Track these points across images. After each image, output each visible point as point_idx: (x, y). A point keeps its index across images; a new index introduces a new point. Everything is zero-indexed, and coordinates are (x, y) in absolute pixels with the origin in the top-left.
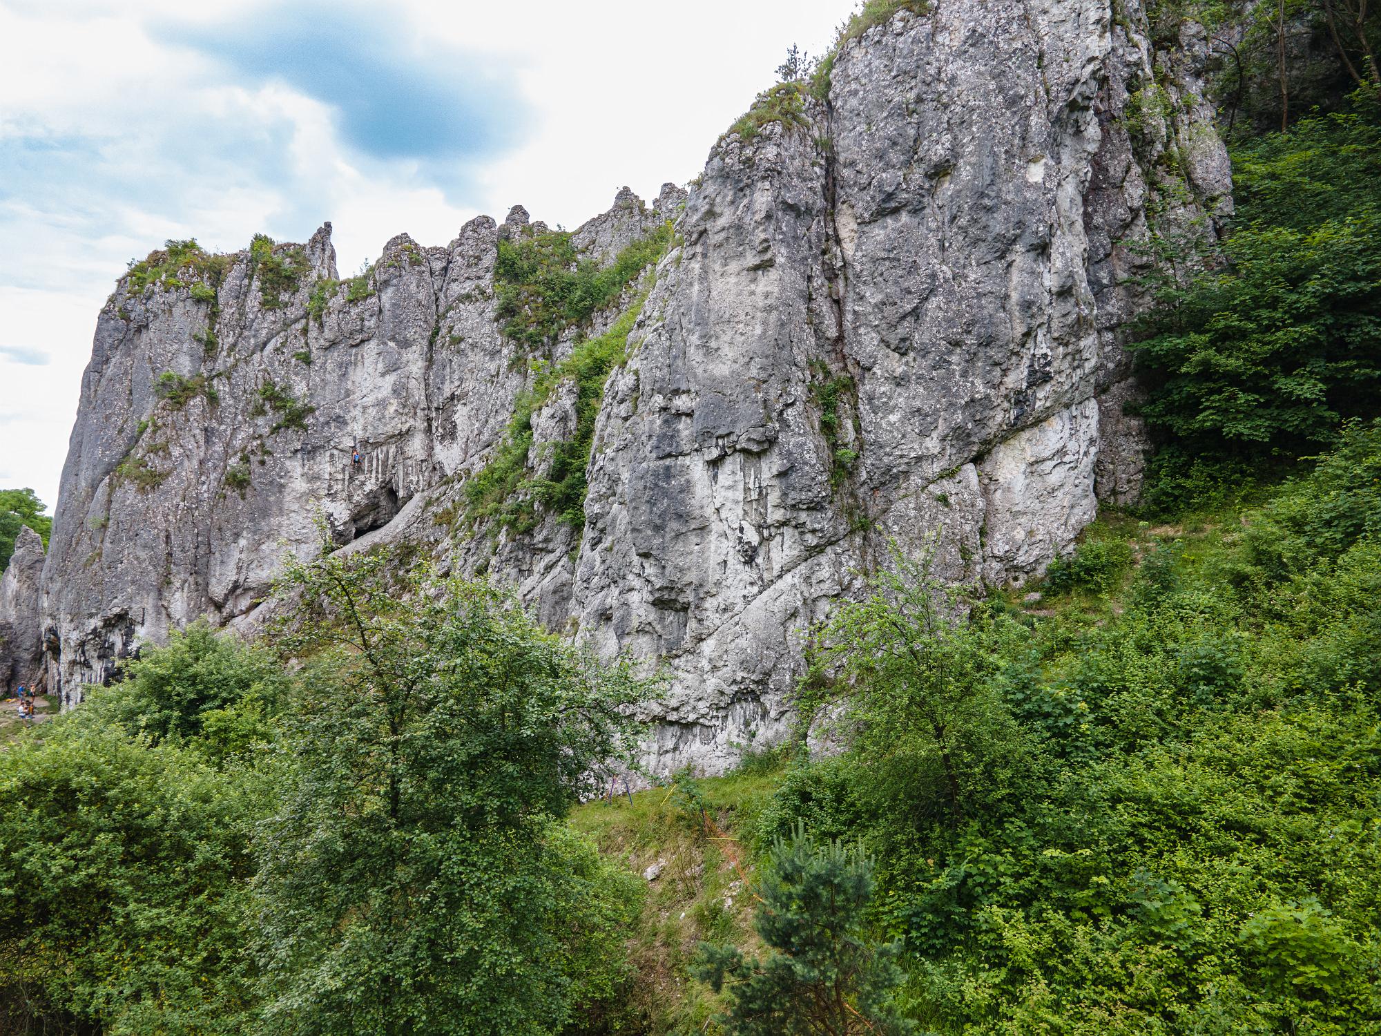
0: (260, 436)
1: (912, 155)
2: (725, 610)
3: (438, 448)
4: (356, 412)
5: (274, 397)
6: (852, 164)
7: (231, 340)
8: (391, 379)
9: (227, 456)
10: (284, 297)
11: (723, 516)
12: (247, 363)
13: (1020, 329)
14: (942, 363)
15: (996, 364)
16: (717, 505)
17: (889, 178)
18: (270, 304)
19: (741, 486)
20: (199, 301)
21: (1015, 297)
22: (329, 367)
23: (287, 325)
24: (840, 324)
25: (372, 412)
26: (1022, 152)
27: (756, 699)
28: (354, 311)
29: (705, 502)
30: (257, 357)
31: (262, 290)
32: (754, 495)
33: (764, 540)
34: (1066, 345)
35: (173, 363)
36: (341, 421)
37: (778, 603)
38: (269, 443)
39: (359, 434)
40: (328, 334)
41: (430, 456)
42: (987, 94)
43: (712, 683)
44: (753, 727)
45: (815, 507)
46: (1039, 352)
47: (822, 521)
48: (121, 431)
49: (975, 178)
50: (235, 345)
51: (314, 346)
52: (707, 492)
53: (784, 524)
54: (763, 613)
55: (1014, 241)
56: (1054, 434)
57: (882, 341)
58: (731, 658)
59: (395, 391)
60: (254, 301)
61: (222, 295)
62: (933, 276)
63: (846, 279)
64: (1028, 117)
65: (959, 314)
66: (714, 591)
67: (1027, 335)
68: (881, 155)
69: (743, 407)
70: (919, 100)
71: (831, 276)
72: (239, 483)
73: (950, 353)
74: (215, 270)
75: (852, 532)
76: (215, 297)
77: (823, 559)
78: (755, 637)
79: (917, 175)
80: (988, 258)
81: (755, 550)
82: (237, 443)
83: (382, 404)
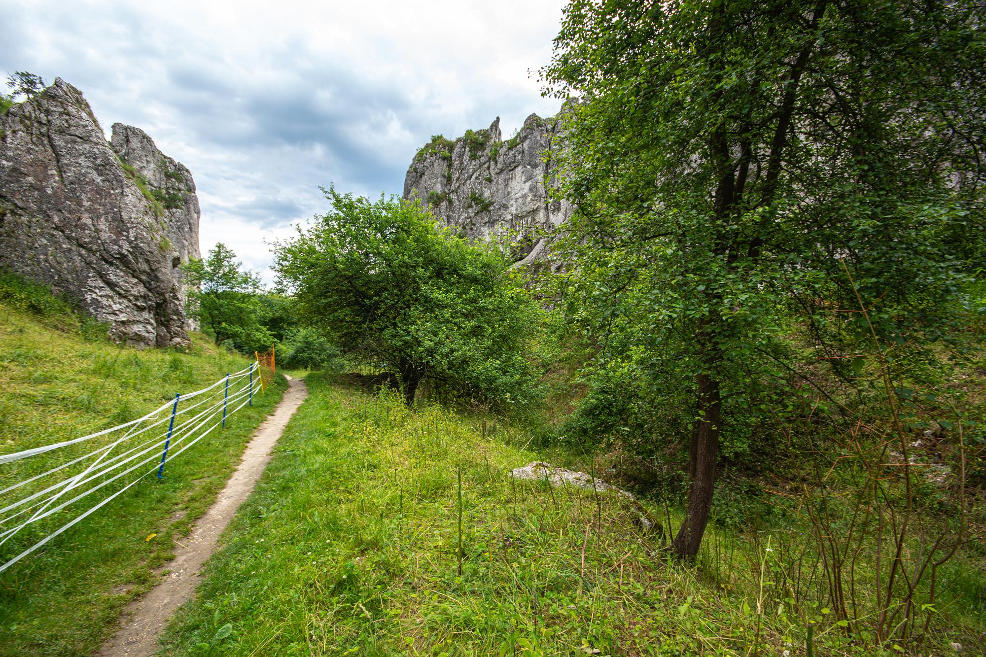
0: (470, 217)
3: (551, 216)
4: (513, 202)
5: (476, 199)
7: (457, 175)
8: (528, 184)
9: (456, 227)
10: (480, 153)
12: (464, 185)
18: (473, 157)
20: (444, 159)
22: (500, 182)
23: (481, 166)
25: (520, 201)
28: (511, 153)
30: (468, 182)
31: (470, 151)
35: (434, 188)
36: (505, 207)
38: (474, 220)
39: (514, 212)
40: (499, 166)
41: (548, 220)
50: (459, 177)
51: (493, 173)
59: (530, 189)
60: (466, 157)
61: (453, 156)
74: (451, 146)
76: (451, 157)
82: (461, 221)
83: (524, 196)
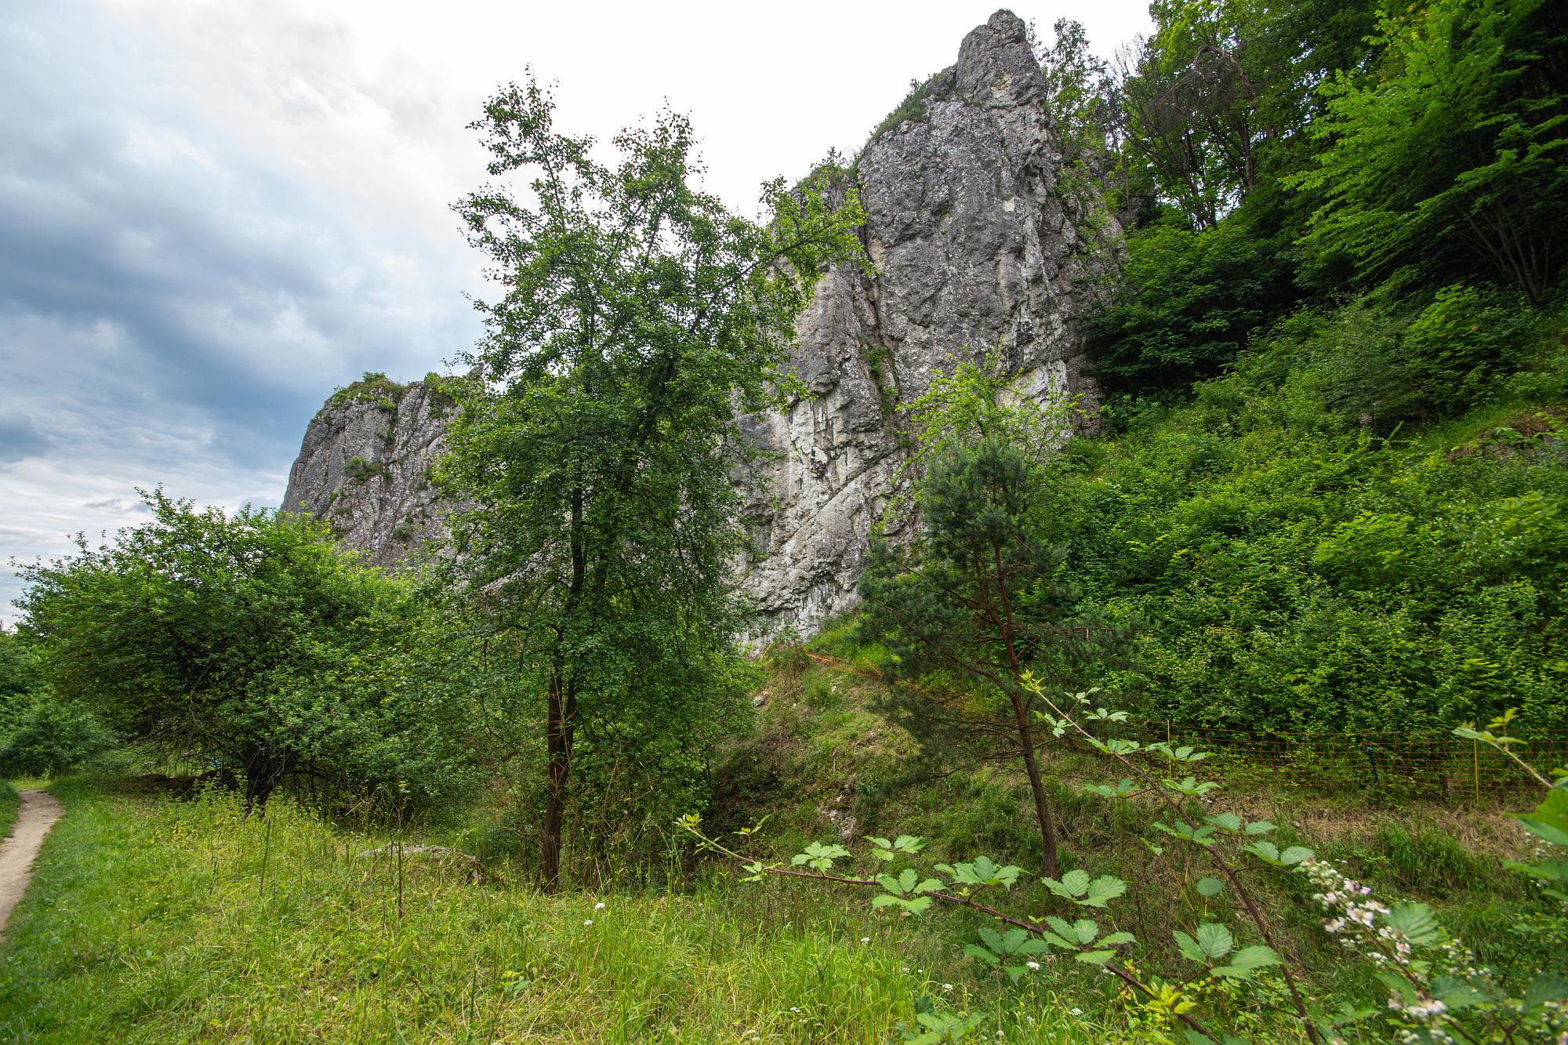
0: (422, 505)
1: (921, 204)
2: (802, 516)
6: (879, 212)
7: (405, 438)
9: (395, 518)
10: (448, 410)
11: (798, 446)
12: (416, 454)
13: (1009, 304)
14: (956, 328)
15: (995, 328)
16: (793, 438)
17: (907, 216)
18: (435, 414)
19: (812, 422)
20: (384, 410)
21: (1003, 283)
24: (877, 318)
26: (998, 192)
27: (832, 580)
29: (784, 437)
30: (423, 451)
31: (431, 405)
32: (823, 427)
33: (832, 459)
34: (1041, 317)
35: (361, 453)
37: (845, 504)
38: (428, 510)
42: (970, 161)
43: (794, 573)
44: (829, 601)
45: (870, 429)
46: (1023, 321)
47: (875, 439)
48: (316, 501)
49: (967, 210)
50: (407, 442)
52: (785, 430)
53: (847, 444)
54: (833, 513)
55: (999, 247)
56: (1038, 380)
57: (910, 319)
58: (809, 551)
60: (424, 413)
61: (401, 409)
62: (944, 273)
63: (879, 286)
64: (999, 174)
65: (966, 295)
66: (793, 502)
67: (1014, 308)
68: (899, 203)
69: (812, 363)
70: (924, 168)
71: (868, 285)
72: (404, 537)
73: (961, 322)
74: (398, 393)
75: (899, 448)
76: (396, 409)
77: (878, 469)
78: (828, 531)
79: (926, 214)
80: (982, 260)
81: (825, 467)
82: (404, 509)
